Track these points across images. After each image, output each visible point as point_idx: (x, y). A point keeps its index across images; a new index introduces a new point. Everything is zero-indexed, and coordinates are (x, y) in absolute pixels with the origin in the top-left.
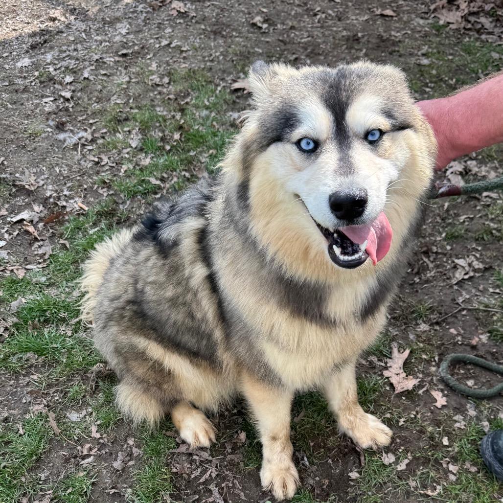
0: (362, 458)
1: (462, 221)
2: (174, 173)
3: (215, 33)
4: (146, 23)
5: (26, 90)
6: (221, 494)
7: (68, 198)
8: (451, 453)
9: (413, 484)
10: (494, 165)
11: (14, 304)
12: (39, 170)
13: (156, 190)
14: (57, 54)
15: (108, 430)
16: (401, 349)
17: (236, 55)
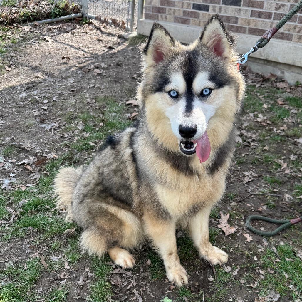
0: (214, 270)
1: (243, 156)
2: (101, 140)
3: (116, 82)
4: (82, 78)
5: (24, 106)
6: (140, 295)
7: (47, 153)
8: (260, 264)
9: (243, 282)
10: (254, 132)
11: (21, 203)
12: (32, 141)
13: (92, 148)
14: (40, 91)
15: (74, 264)
16: (225, 214)
17: (127, 90)
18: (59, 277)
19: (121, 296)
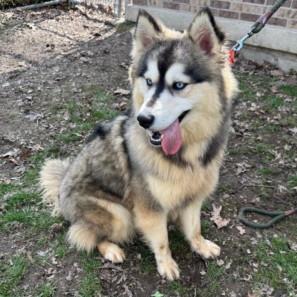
0: (206, 263)
1: (236, 146)
2: (89, 131)
3: (103, 70)
4: (68, 67)
5: (7, 96)
6: (130, 290)
7: (32, 145)
8: (253, 257)
9: (235, 275)
10: (246, 122)
11: (5, 197)
12: (16, 132)
13: (79, 139)
14: (24, 80)
15: (62, 259)
16: (217, 206)
17: (114, 79)
18: (46, 273)
19: (110, 291)
